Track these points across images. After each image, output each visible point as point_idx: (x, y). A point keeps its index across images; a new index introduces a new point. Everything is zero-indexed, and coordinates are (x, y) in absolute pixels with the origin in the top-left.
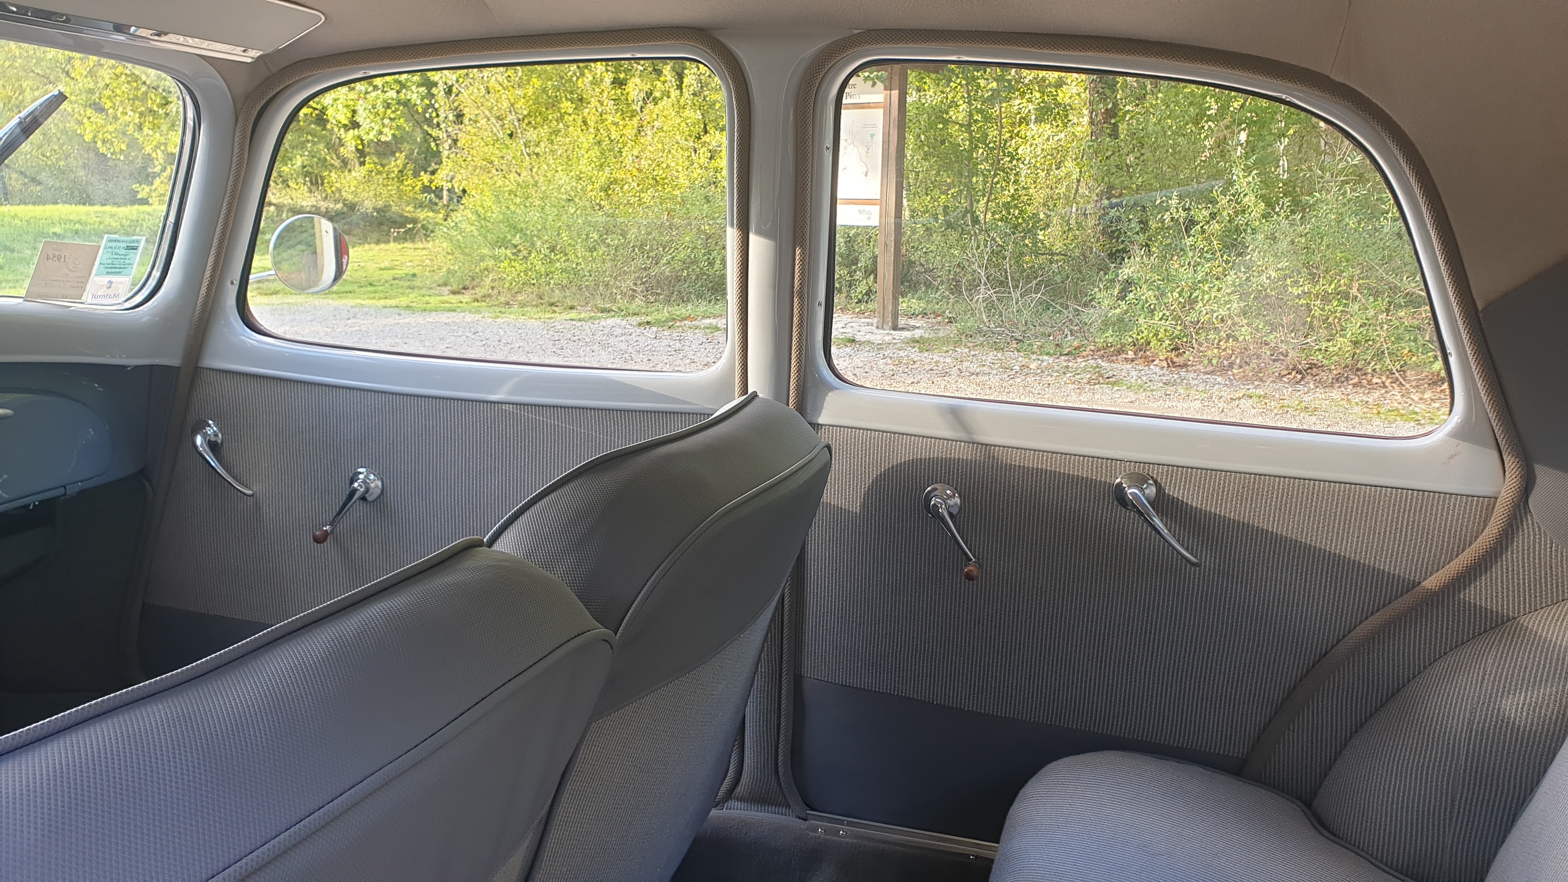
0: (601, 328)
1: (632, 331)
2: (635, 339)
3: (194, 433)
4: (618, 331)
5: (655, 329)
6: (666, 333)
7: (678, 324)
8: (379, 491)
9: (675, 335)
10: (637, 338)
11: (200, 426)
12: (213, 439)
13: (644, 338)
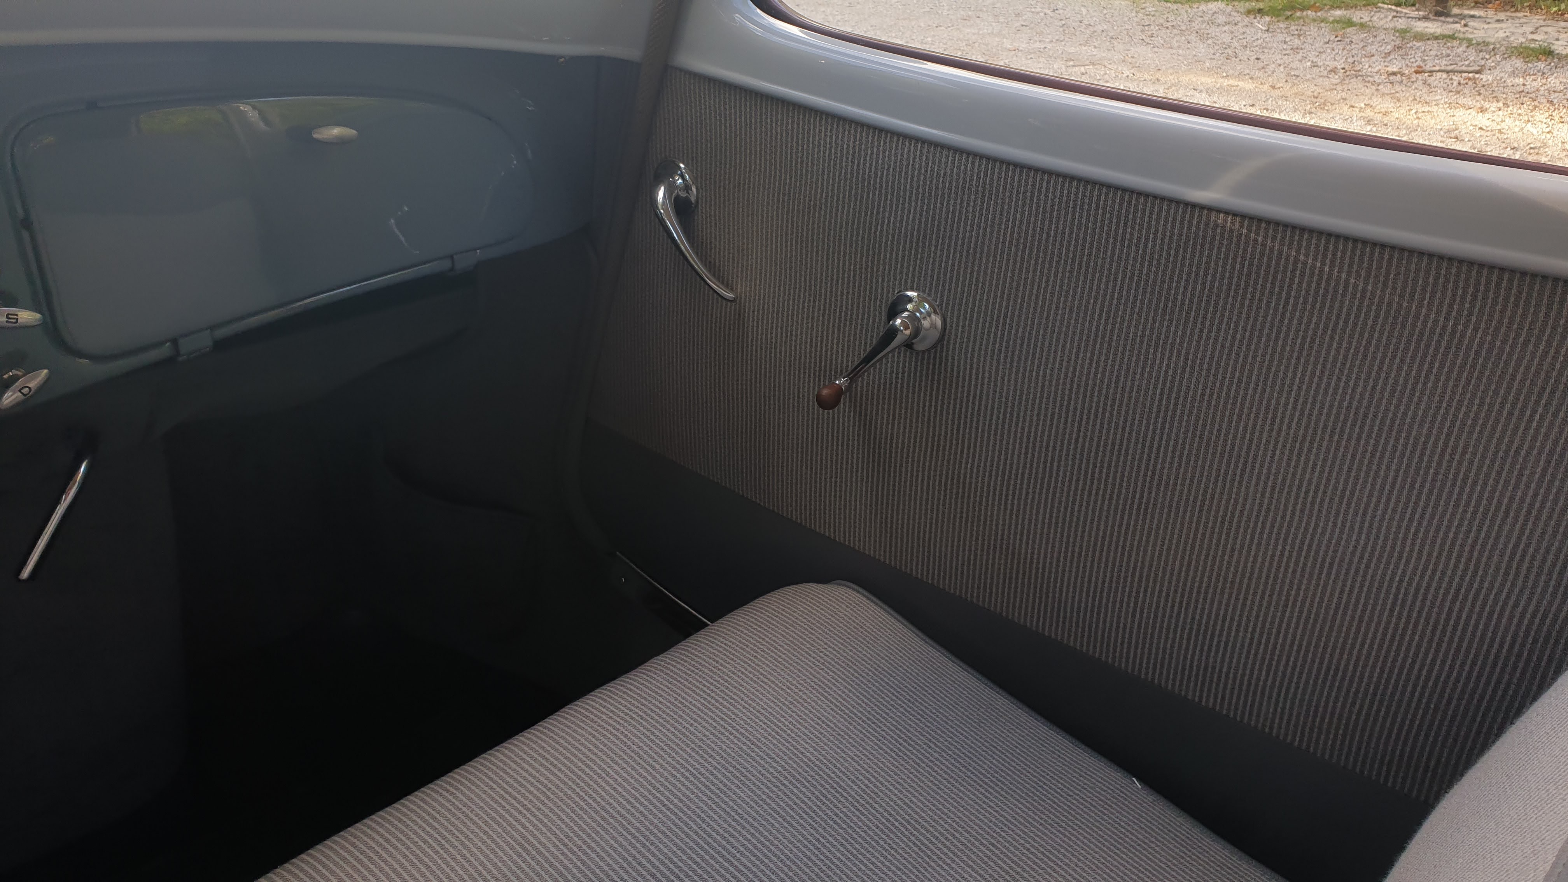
0: (1200, 14)
1: (1239, 19)
2: (1241, 30)
3: (657, 181)
4: (1221, 19)
5: (1267, 19)
6: (1282, 25)
7: (1298, 14)
8: (936, 335)
9: (1293, 28)
10: (1245, 29)
11: (664, 172)
12: (683, 194)
13: (1253, 30)
